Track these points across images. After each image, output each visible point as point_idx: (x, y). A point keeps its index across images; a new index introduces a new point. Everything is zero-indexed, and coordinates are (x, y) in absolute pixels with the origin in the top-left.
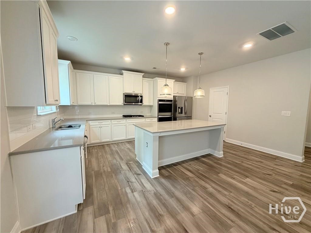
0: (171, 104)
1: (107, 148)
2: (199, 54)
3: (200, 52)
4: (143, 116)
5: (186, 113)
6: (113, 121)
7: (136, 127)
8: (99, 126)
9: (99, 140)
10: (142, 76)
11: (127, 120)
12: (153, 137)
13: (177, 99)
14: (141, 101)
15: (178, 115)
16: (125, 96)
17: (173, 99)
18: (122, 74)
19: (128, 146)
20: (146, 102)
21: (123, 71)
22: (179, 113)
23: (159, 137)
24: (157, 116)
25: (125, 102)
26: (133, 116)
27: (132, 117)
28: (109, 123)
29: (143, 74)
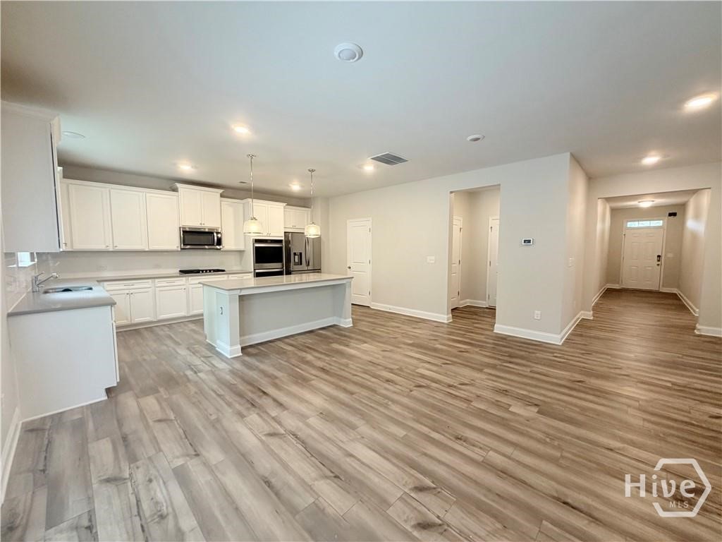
0: (281, 248)
1: (146, 334)
2: (309, 170)
3: (311, 168)
4: (223, 271)
5: (308, 264)
6: (157, 280)
7: (205, 287)
8: (127, 292)
9: (127, 319)
10: (219, 195)
11: (190, 278)
12: (228, 297)
13: (290, 238)
14: (219, 242)
15: (293, 267)
16: (185, 232)
17: (283, 238)
18: (175, 190)
19: (192, 326)
20: (228, 244)
21: (179, 185)
22: (296, 264)
23: (240, 296)
24: (253, 270)
25: (184, 245)
26: (203, 271)
27: (199, 273)
28: (149, 286)
29: (221, 191)
